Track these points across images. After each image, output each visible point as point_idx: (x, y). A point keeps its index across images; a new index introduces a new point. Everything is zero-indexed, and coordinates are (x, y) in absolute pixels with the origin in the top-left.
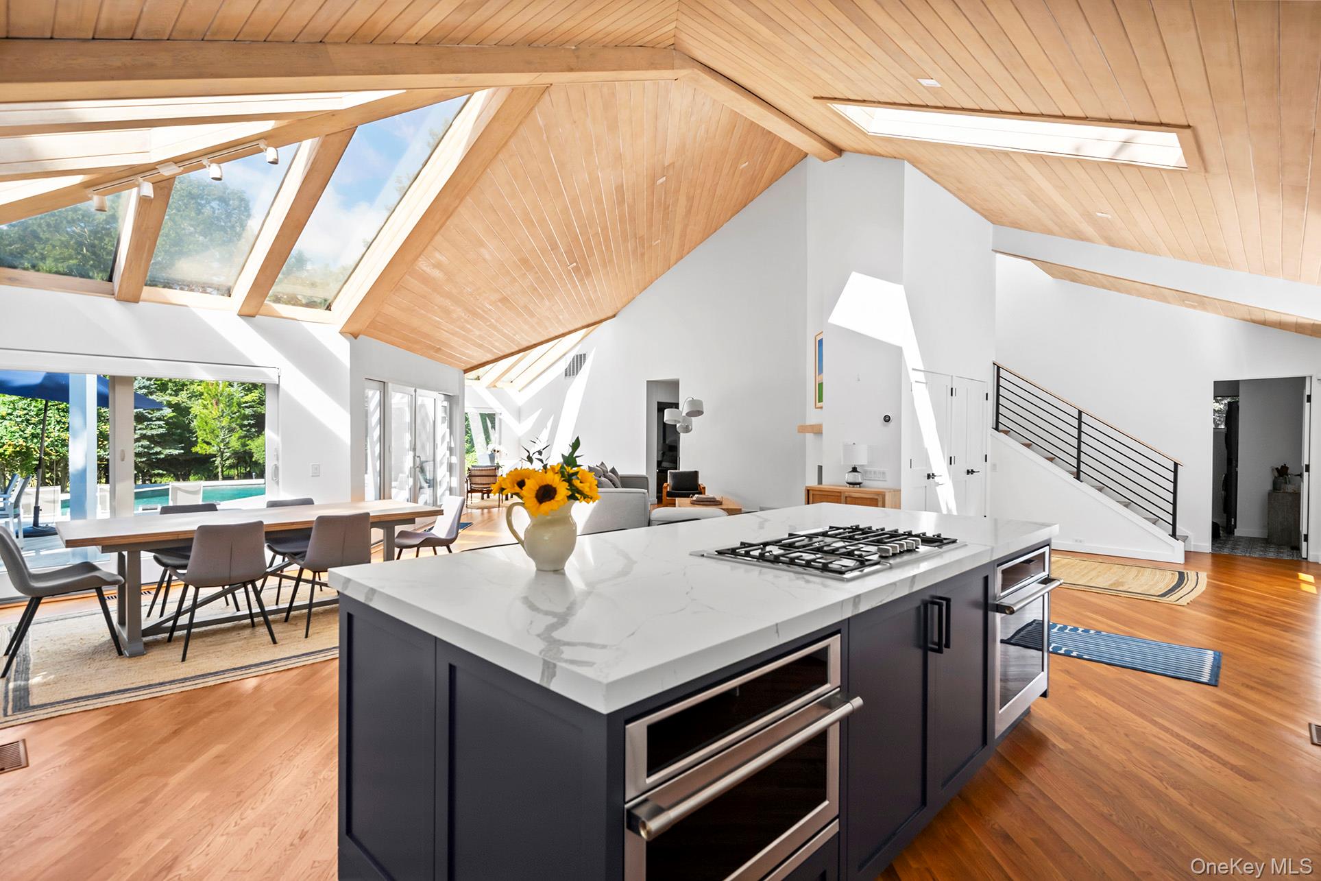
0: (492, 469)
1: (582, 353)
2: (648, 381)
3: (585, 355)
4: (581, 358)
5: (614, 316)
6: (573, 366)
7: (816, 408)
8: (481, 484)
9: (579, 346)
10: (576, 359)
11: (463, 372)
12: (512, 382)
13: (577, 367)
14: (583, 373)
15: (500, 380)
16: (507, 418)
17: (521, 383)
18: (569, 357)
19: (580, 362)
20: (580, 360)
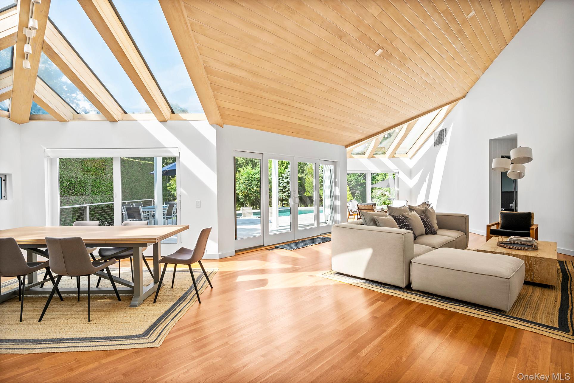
0: (371, 206)
1: (444, 128)
2: (490, 140)
3: (446, 129)
4: (443, 132)
5: (464, 96)
6: (439, 139)
9: (443, 123)
10: (441, 133)
11: (344, 147)
12: (407, 154)
13: (441, 139)
14: (446, 142)
15: (397, 153)
16: (402, 176)
17: (411, 154)
18: (437, 132)
19: (443, 135)
20: (443, 133)
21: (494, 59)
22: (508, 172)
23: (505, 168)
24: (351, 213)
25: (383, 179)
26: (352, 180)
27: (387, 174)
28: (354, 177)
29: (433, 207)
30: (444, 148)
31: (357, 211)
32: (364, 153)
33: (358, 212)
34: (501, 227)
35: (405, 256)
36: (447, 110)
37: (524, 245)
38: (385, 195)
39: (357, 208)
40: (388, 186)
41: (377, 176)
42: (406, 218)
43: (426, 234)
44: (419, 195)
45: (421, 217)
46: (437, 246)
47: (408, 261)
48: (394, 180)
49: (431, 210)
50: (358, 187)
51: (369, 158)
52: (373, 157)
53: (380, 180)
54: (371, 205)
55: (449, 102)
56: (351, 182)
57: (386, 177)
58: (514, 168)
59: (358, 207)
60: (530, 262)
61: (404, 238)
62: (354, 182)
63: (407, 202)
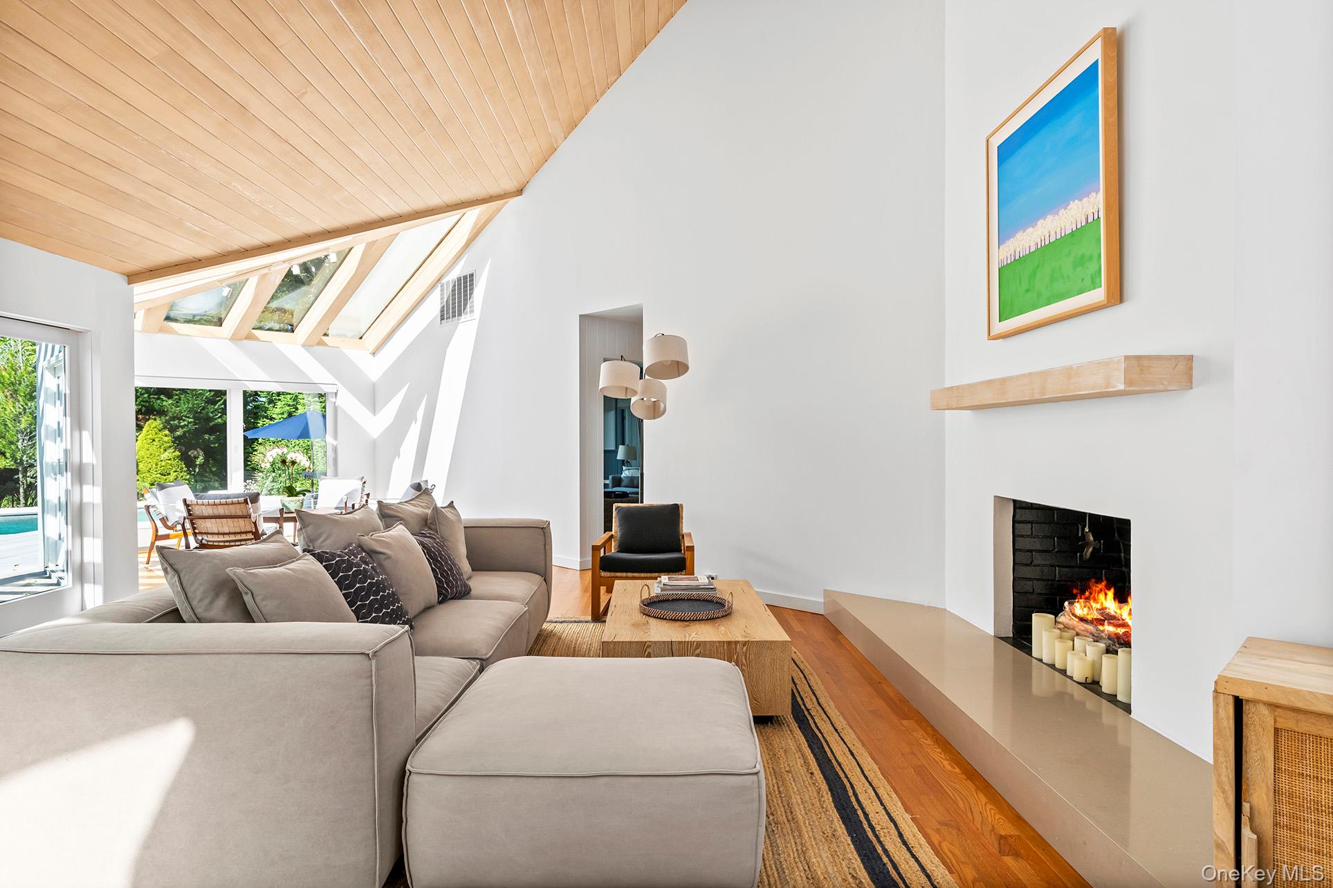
0: (239, 503)
1: (467, 273)
2: (580, 315)
3: (472, 275)
4: (465, 282)
5: (520, 192)
6: (454, 304)
7: (991, 337)
8: (218, 534)
9: (464, 259)
10: (459, 284)
11: (122, 281)
12: (361, 338)
13: (460, 302)
14: (472, 311)
15: (330, 332)
16: (346, 402)
17: (373, 339)
18: (448, 283)
19: (465, 291)
20: (465, 285)
21: (592, 106)
22: (633, 400)
23: (627, 388)
24: (163, 531)
25: (290, 415)
26: (185, 414)
27: (301, 401)
28: (190, 405)
29: (454, 504)
30: (466, 328)
31: (183, 525)
32: (220, 322)
33: (188, 525)
34: (619, 546)
35: (379, 749)
36: (476, 223)
37: (696, 600)
38: (293, 463)
39: (185, 514)
40: (305, 434)
41: (269, 403)
42: (372, 553)
43: (440, 603)
44: (397, 462)
45: (421, 544)
46: (484, 652)
47: (391, 772)
48: (324, 417)
49: (449, 515)
50: (207, 437)
51: (234, 338)
52: (249, 337)
53: (280, 416)
54: (242, 499)
55: (482, 198)
56: (180, 419)
57: (297, 409)
58: (646, 390)
59: (189, 511)
60: (735, 657)
61: (377, 670)
62: (192, 420)
63: (365, 483)
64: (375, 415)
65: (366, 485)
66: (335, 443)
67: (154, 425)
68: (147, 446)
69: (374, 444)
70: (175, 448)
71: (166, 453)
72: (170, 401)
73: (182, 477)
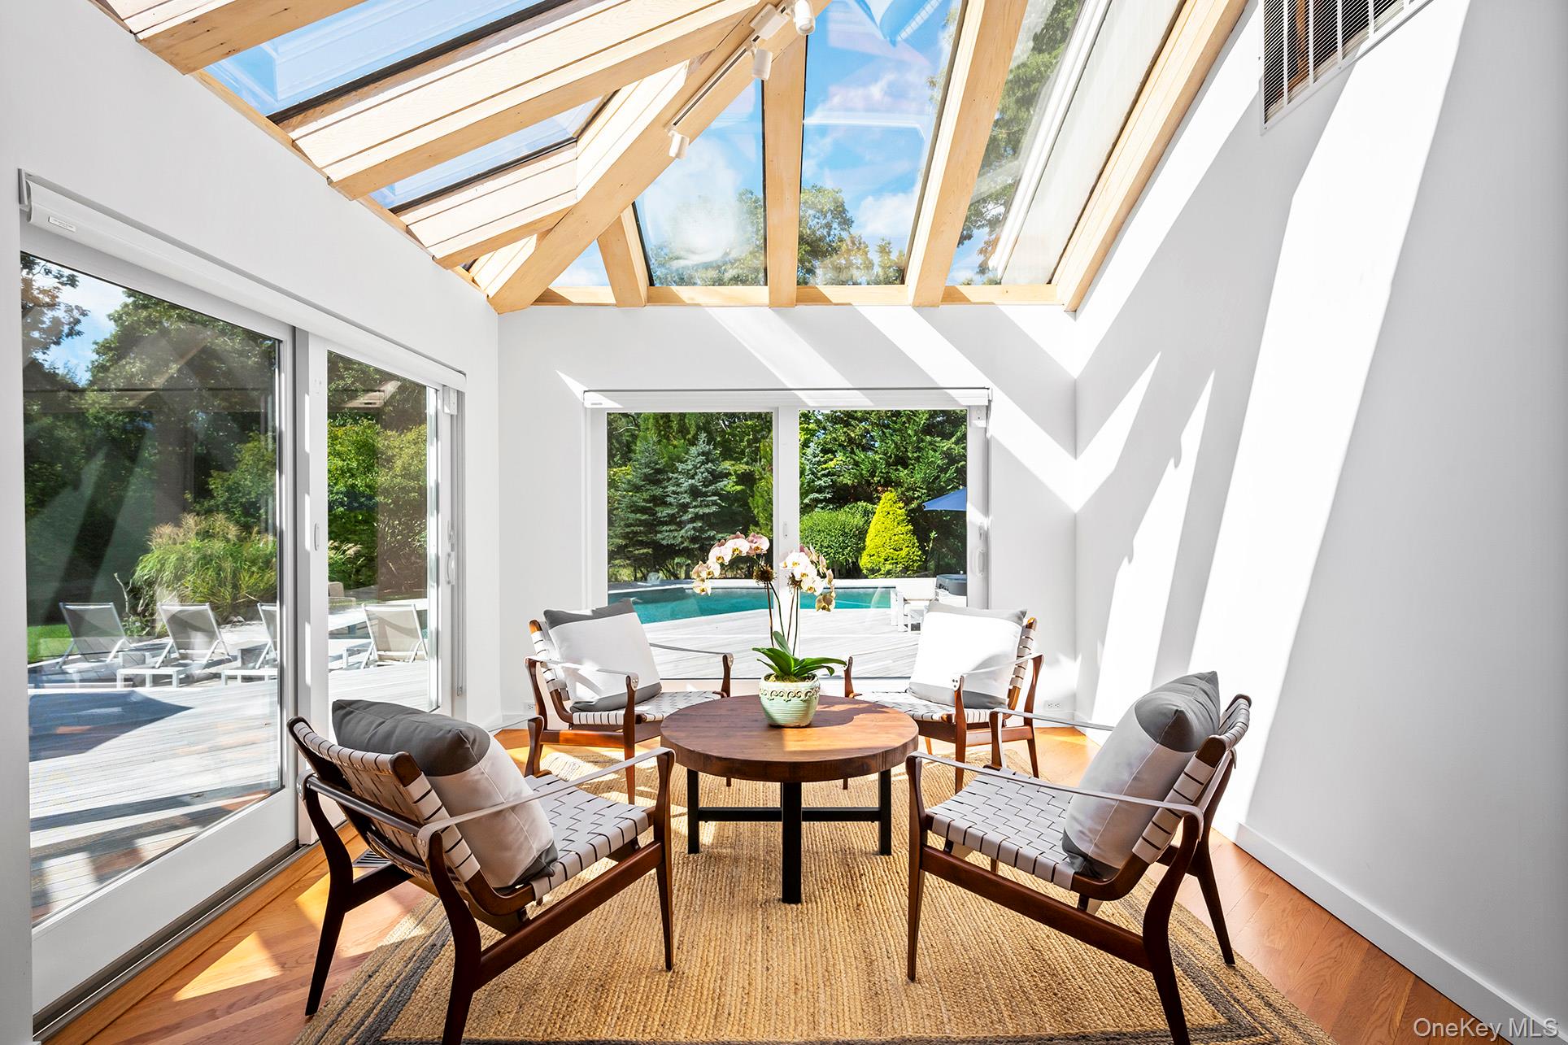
12: (1050, 282)
16: (1011, 427)
62: (925, 491)
63: (1030, 626)
64: (1076, 458)
65: (1032, 633)
66: (985, 522)
67: (889, 498)
68: (882, 519)
69: (1074, 525)
70: (909, 522)
71: (900, 527)
72: (906, 472)
73: (913, 553)
